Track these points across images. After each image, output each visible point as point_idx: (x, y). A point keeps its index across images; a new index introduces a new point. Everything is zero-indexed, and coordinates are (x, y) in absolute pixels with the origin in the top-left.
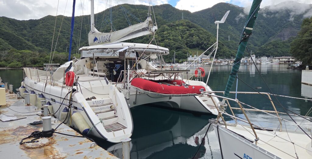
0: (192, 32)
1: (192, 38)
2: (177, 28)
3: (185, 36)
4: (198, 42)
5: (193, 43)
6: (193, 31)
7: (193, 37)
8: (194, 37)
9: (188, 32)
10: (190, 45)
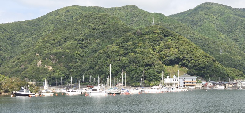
0: (168, 42)
1: (168, 51)
2: (147, 36)
3: (158, 48)
4: (178, 56)
5: (170, 58)
6: (169, 40)
7: (169, 49)
8: (171, 48)
9: (162, 42)
10: (165, 61)
